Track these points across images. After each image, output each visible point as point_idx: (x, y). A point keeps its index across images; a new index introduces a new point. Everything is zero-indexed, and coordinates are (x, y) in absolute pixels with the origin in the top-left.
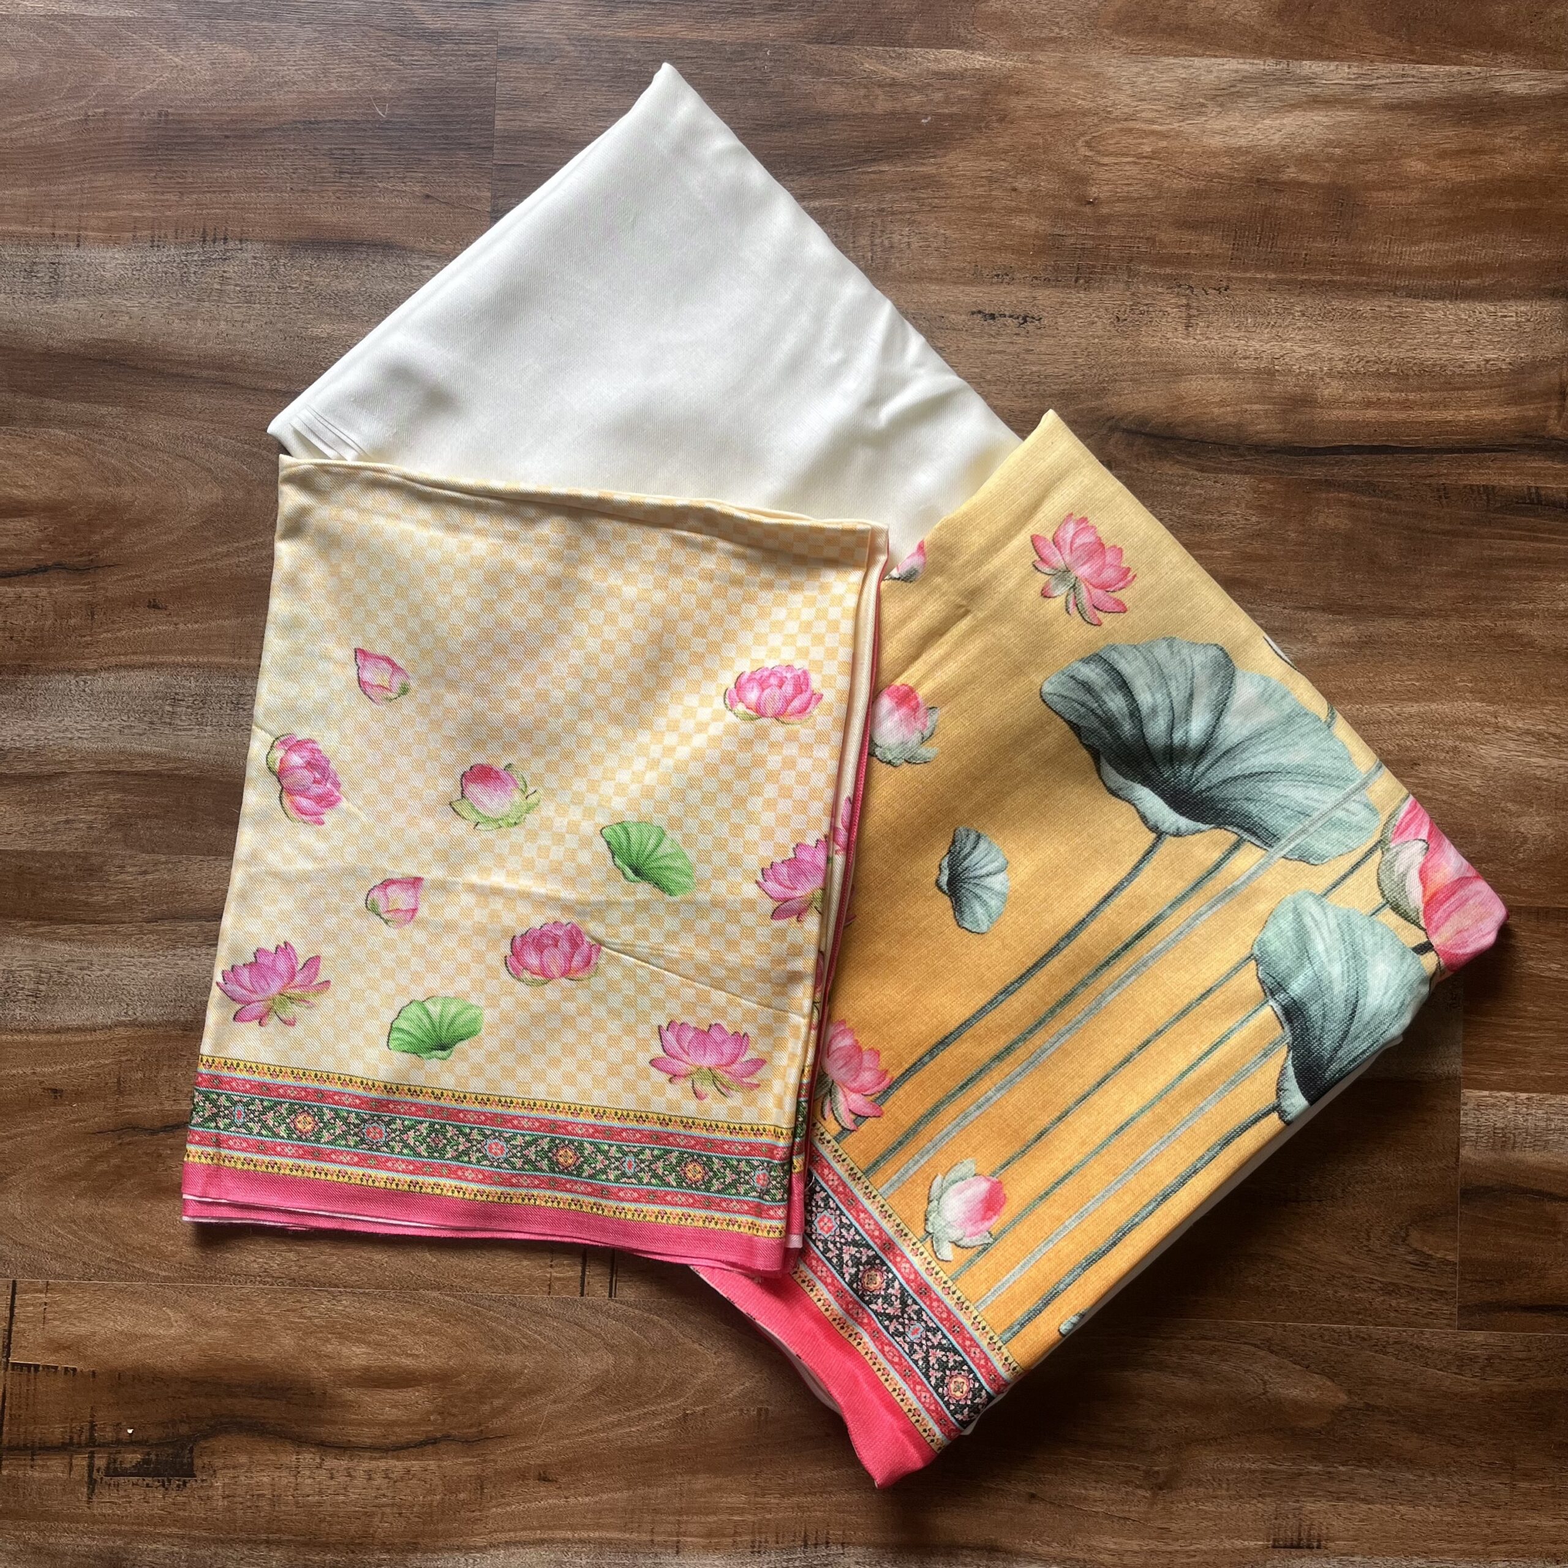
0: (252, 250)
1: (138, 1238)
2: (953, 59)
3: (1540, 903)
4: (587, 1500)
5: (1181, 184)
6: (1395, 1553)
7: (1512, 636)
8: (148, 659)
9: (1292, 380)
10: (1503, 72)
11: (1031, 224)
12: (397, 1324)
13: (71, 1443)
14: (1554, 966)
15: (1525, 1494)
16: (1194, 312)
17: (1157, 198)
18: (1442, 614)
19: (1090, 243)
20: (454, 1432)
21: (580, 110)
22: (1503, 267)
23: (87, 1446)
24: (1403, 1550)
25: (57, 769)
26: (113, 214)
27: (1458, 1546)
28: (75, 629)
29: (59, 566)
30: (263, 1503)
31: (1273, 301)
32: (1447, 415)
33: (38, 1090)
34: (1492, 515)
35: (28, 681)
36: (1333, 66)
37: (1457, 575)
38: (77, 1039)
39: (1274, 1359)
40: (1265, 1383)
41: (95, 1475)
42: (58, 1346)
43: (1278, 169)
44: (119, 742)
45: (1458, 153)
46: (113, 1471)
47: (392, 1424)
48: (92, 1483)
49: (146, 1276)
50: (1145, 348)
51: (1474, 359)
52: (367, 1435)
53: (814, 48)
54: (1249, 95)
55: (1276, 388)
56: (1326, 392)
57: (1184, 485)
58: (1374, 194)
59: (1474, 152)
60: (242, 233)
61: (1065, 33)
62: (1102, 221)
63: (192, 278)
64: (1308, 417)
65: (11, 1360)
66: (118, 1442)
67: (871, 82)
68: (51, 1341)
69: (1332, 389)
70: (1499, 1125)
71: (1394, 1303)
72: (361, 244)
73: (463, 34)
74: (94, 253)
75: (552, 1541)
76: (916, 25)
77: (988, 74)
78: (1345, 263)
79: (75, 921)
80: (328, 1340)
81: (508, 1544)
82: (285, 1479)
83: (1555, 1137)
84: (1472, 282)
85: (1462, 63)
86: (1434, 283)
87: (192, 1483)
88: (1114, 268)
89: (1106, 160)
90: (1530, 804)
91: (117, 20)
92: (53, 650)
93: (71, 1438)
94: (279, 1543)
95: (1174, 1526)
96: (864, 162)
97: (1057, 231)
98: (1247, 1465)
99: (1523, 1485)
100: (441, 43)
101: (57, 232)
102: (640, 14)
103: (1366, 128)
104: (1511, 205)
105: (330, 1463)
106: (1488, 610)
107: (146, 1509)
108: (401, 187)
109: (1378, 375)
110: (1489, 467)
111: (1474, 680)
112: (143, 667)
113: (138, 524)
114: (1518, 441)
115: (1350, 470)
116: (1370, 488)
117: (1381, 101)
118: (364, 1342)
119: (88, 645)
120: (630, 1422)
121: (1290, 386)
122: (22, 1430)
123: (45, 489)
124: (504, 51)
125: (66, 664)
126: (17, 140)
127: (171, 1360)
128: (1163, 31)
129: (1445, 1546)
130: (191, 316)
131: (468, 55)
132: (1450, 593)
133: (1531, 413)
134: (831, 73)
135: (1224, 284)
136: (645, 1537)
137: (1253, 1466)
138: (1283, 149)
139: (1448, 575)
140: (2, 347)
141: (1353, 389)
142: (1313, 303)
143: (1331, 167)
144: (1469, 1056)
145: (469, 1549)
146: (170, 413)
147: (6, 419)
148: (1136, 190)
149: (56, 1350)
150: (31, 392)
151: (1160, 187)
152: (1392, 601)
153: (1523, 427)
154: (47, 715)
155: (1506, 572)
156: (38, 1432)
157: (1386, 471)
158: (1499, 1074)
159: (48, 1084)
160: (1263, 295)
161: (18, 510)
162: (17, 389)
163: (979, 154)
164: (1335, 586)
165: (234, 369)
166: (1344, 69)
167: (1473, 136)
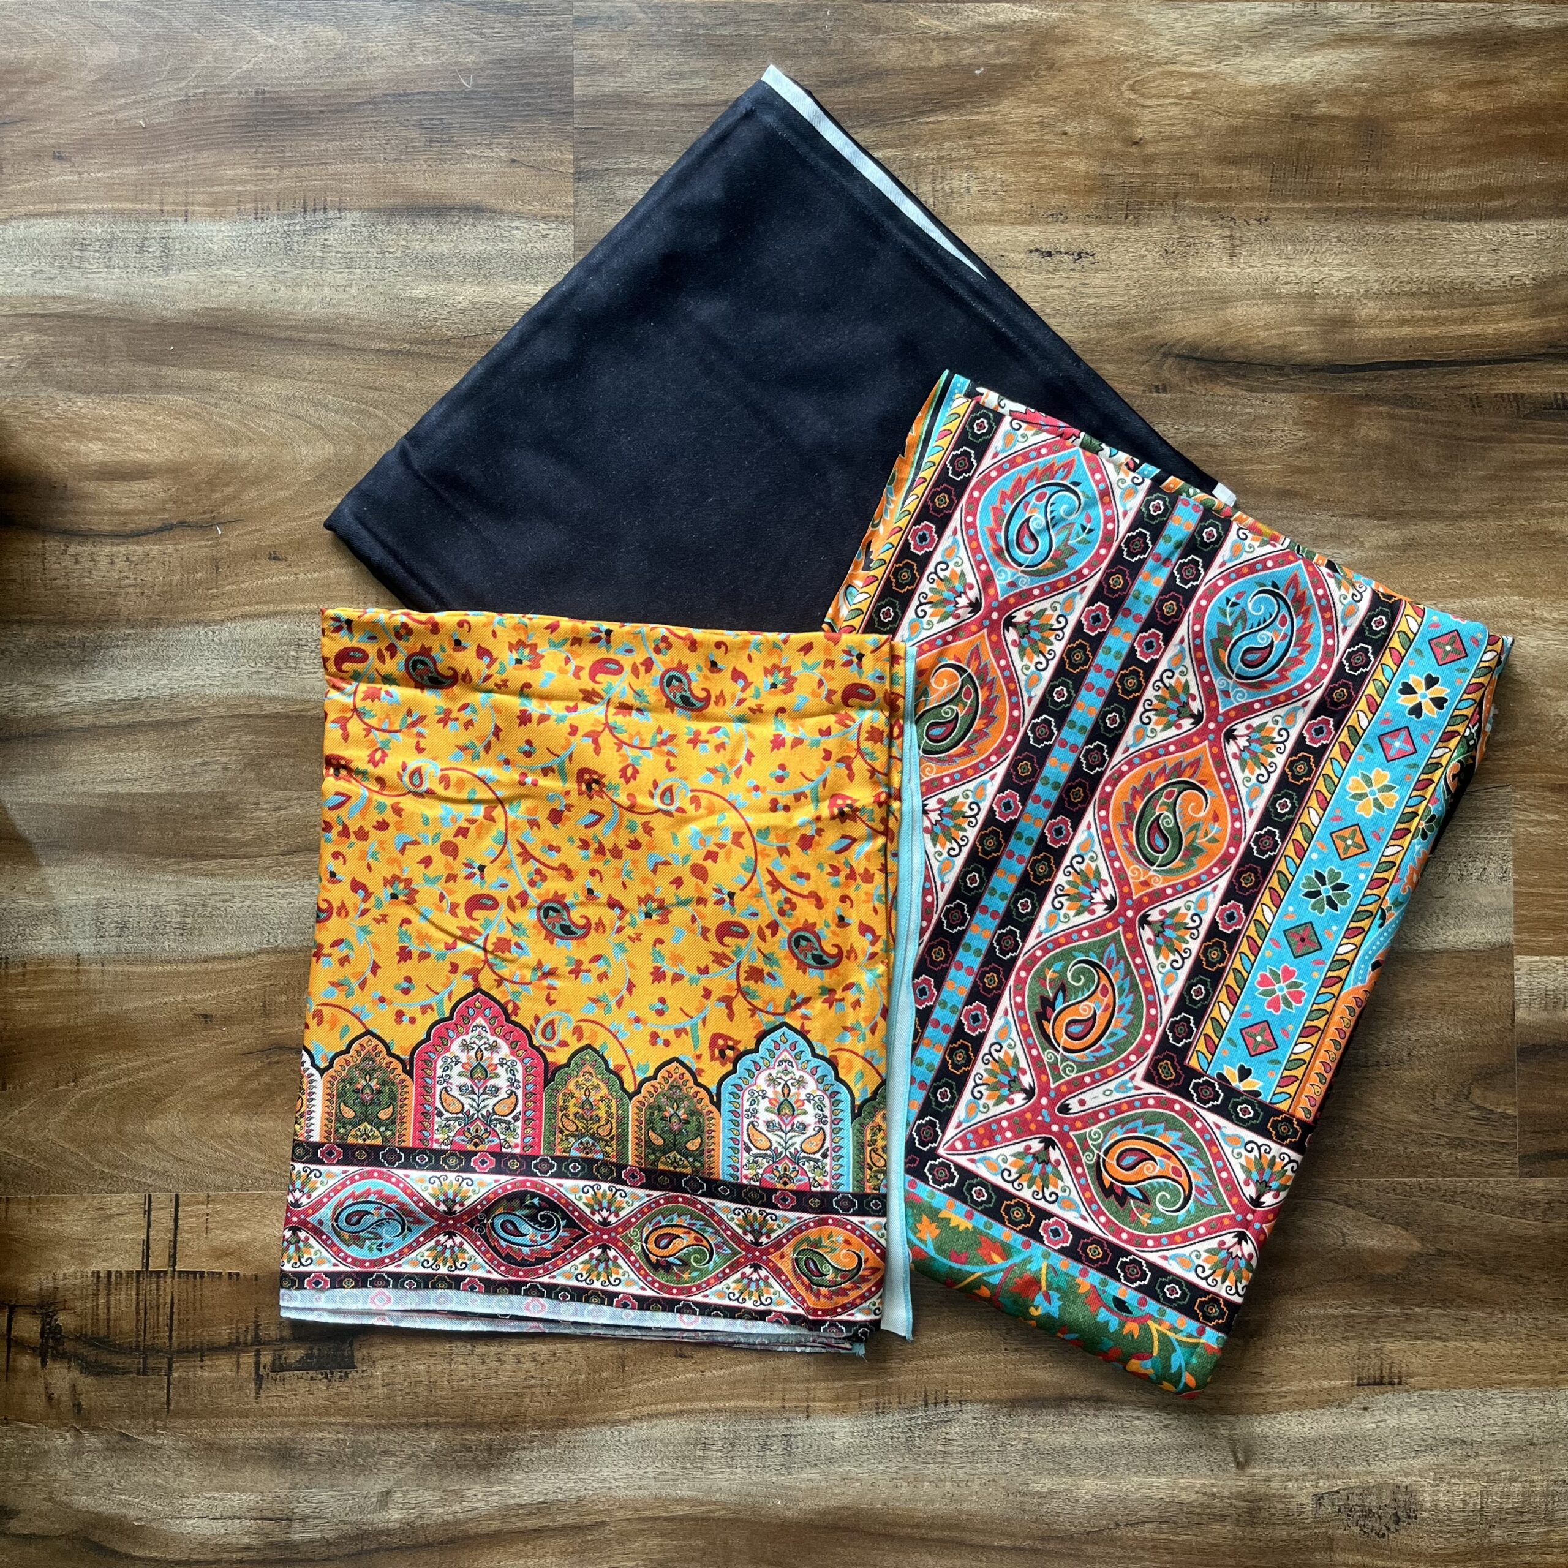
0: (352, 217)
2: (1003, 12)
5: (1219, 122)
6: (1472, 1386)
7: (1545, 533)
9: (1331, 303)
10: (1516, 8)
11: (1083, 166)
13: (238, 1343)
16: (1237, 242)
17: (1197, 136)
18: (1479, 515)
19: (1137, 182)
21: (653, 74)
22: (1522, 189)
23: (252, 1345)
24: (1478, 1383)
25: (193, 715)
26: (217, 189)
27: (1528, 1377)
28: (201, 582)
30: (420, 1389)
31: (1311, 229)
32: (1477, 329)
33: (189, 1016)
35: (160, 633)
36: (1357, 6)
37: (1490, 478)
39: (1351, 1212)
40: (1344, 1235)
41: (262, 1371)
42: (221, 1253)
44: (248, 688)
45: (1476, 84)
46: (279, 1367)
48: (259, 1379)
51: (1500, 275)
54: (1280, 36)
55: (1317, 310)
57: (1234, 404)
58: (1401, 125)
59: (1490, 82)
62: (1148, 160)
63: (296, 247)
64: (1347, 336)
65: (177, 1268)
66: (282, 1340)
67: (924, 37)
68: (214, 1249)
69: (1368, 309)
71: (1460, 1156)
72: (453, 208)
73: (540, 5)
74: (202, 227)
75: (691, 1412)
77: (1034, 26)
79: (216, 857)
81: (650, 1416)
82: (440, 1366)
84: (1495, 204)
87: (353, 1374)
88: (1161, 204)
89: (1149, 102)
92: (181, 603)
93: (238, 1338)
94: (438, 1426)
95: (1265, 1371)
96: (923, 113)
97: (1107, 171)
98: (1330, 1311)
100: (518, 16)
101: (166, 208)
104: (1528, 131)
106: (1522, 510)
107: (311, 1400)
108: (489, 153)
111: (1512, 575)
112: (267, 616)
113: (255, 481)
115: (1388, 385)
116: (1408, 400)
117: (1403, 38)
119: (214, 597)
121: (1331, 309)
122: (190, 1333)
123: (167, 452)
124: (578, 21)
125: (195, 615)
126: (122, 121)
129: (1516, 1377)
130: (296, 284)
131: (545, 26)
132: (1485, 495)
133: (1554, 325)
134: (888, 30)
137: (1336, 1312)
138: (1314, 85)
139: (1484, 478)
140: (119, 319)
141: (1389, 309)
142: (1348, 229)
143: (1359, 100)
144: (1520, 924)
145: (613, 1423)
146: (280, 376)
147: (126, 387)
148: (1178, 130)
149: (219, 1257)
150: (148, 360)
151: (1201, 126)
152: (1432, 505)
153: (1548, 337)
154: (180, 665)
155: (1537, 473)
156: (206, 1335)
157: (1423, 384)
158: (1549, 939)
159: (199, 1010)
160: (1301, 224)
161: (141, 473)
162: (136, 358)
163: (1030, 101)
164: (1379, 494)
165: (339, 332)
166: (1368, 9)
167: (1491, 68)
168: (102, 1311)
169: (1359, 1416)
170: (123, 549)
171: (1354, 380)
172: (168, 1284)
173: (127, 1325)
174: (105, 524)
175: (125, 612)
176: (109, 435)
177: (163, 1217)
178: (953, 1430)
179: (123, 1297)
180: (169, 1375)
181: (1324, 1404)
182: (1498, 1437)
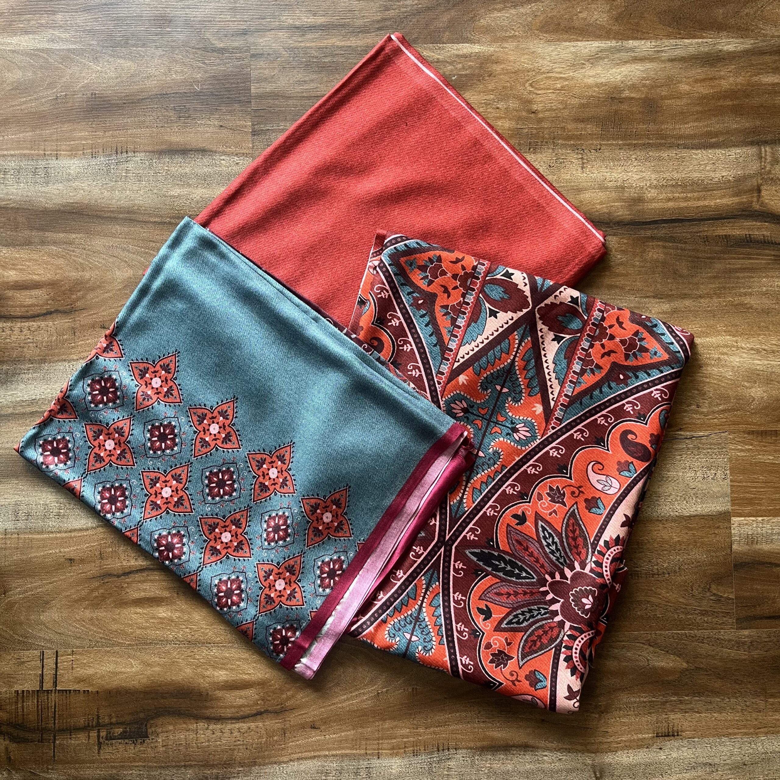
0: (140, 156)
1: (115, 627)
2: (466, 48)
3: (763, 428)
4: (334, 736)
5: (575, 101)
6: (713, 736)
7: (742, 305)
9: (633, 191)
10: (723, 41)
11: (507, 124)
13: (89, 726)
14: (771, 457)
15: (772, 704)
16: (585, 161)
17: (565, 108)
18: (709, 296)
19: (534, 131)
20: (269, 708)
21: (291, 82)
22: (728, 133)
23: (96, 727)
24: (717, 734)
26: (72, 143)
27: (742, 731)
28: (66, 340)
29: (57, 311)
31: (622, 154)
32: (706, 203)
33: (62, 560)
35: (46, 366)
36: (643, 42)
37: (715, 277)
38: (80, 534)
39: (652, 649)
40: (648, 660)
41: (101, 740)
42: (80, 680)
43: (621, 92)
45: (704, 80)
46: (109, 737)
48: (100, 744)
49: (119, 644)
51: (717, 176)
52: (228, 713)
54: (604, 58)
55: (626, 194)
58: (666, 101)
59: (711, 79)
61: (517, 33)
62: (540, 121)
63: (112, 171)
64: (641, 207)
65: (58, 688)
66: (111, 724)
68: (76, 678)
69: (652, 194)
70: (750, 533)
71: (706, 619)
72: (191, 150)
73: (234, 49)
74: (65, 162)
75: (319, 756)
76: (447, 33)
77: (482, 55)
80: (207, 669)
81: (298, 759)
82: (192, 736)
83: (776, 537)
84: (714, 140)
87: (147, 741)
88: (547, 142)
89: (540, 92)
90: (755, 382)
91: (69, 50)
92: (57, 351)
93: (88, 723)
94: (191, 766)
95: (610, 730)
97: (519, 126)
98: (642, 699)
99: (771, 700)
100: (223, 54)
101: (47, 153)
102: (317, 35)
104: (730, 103)
106: (730, 293)
107: (126, 755)
108: (209, 122)
111: (726, 326)
115: (662, 232)
116: (672, 239)
117: (666, 58)
118: (225, 669)
119: (73, 348)
120: (352, 698)
121: (632, 193)
122: (65, 721)
123: (48, 275)
124: (253, 56)
125: (64, 357)
126: (24, 109)
127: (134, 683)
128: (563, 30)
129: (736, 731)
130: (113, 189)
131: (236, 59)
132: (712, 286)
133: (745, 200)
135: (599, 147)
136: (363, 752)
137: (645, 700)
138: (622, 82)
139: (710, 277)
140: (23, 209)
141: (662, 193)
142: (640, 154)
143: (644, 90)
144: (734, 502)
145: (280, 763)
146: (105, 235)
147: (28, 243)
148: (554, 105)
149: (79, 682)
150: (39, 229)
151: (566, 103)
152: (686, 291)
153: (741, 207)
154: (56, 382)
155: (738, 274)
156: (72, 722)
157: (680, 231)
158: (748, 509)
159: (67, 556)
160: (617, 152)
161: (36, 285)
162: (32, 228)
163: (480, 92)
164: (659, 286)
165: (135, 213)
166: (648, 44)
167: (710, 72)
168: (20, 710)
169: (658, 752)
170: (27, 324)
171: (645, 229)
172: (53, 696)
173: (33, 717)
174: (18, 312)
175: (28, 356)
176: (18, 267)
177: (50, 662)
178: (452, 763)
179: (30, 703)
180: (54, 743)
181: (640, 747)
182: (728, 761)
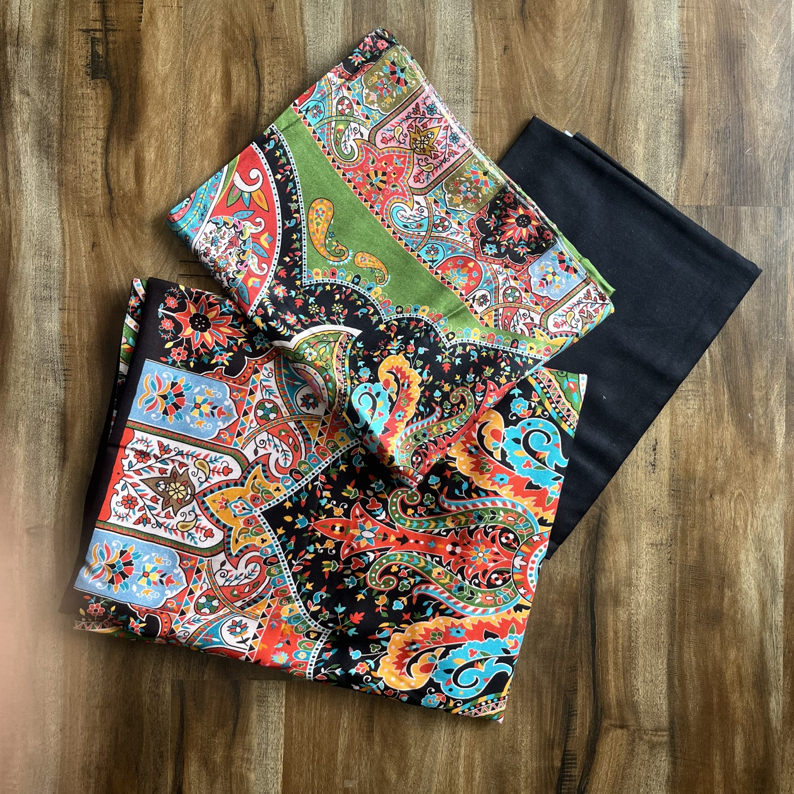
8: (480, 46)
12: (165, 174)
34: (563, 692)
47: (118, 173)
50: (641, 524)
53: (784, 361)
56: (621, 612)
60: (688, 86)
78: (684, 620)
85: (784, 677)
86: (676, 663)
103: (751, 630)
105: (100, 143)
109: (630, 637)
110: (586, 691)
114: (599, 705)
